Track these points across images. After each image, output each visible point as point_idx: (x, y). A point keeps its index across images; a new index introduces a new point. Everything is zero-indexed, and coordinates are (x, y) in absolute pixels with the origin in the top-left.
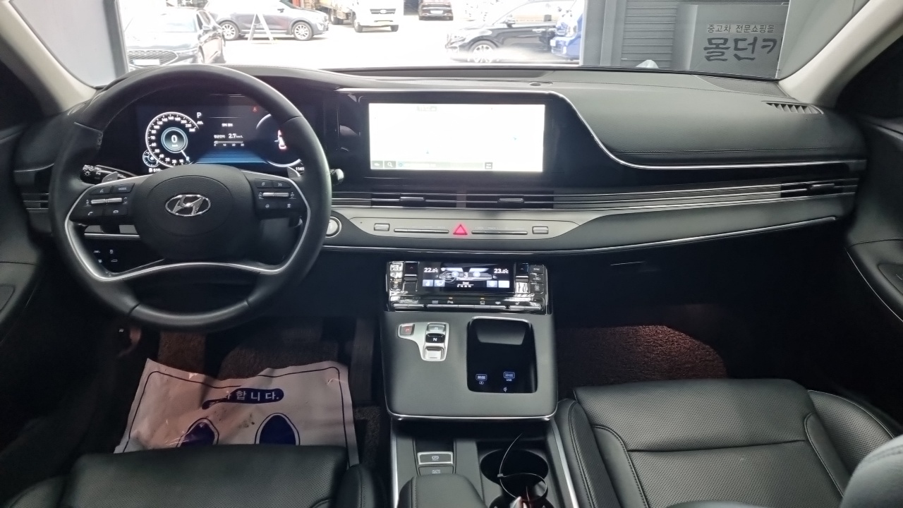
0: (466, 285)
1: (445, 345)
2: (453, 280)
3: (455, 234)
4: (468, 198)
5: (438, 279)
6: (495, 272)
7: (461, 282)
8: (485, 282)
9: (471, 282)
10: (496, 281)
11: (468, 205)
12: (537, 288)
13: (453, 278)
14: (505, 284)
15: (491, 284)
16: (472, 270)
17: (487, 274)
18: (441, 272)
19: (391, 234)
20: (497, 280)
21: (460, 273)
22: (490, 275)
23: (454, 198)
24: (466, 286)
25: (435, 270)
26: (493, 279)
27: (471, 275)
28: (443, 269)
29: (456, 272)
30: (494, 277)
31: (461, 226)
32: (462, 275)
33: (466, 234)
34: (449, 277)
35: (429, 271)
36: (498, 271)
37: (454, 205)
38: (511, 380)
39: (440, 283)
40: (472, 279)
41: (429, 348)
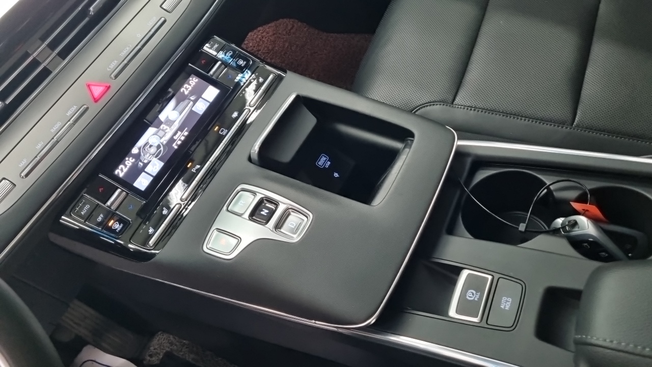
0: (181, 137)
1: (284, 204)
2: (162, 148)
3: (96, 100)
4: (52, 46)
5: (146, 165)
6: (186, 93)
7: (172, 140)
8: (192, 113)
9: (181, 129)
10: (200, 99)
11: (63, 54)
12: (242, 63)
13: (158, 147)
14: (212, 93)
15: (201, 107)
16: (162, 117)
17: (182, 105)
18: (137, 157)
19: (23, 186)
20: (199, 97)
21: (155, 134)
22: (187, 101)
23: (35, 63)
24: (183, 138)
25: (129, 162)
26: (195, 102)
27: (170, 123)
28: (135, 151)
29: (151, 138)
30: (192, 98)
31: (89, 86)
32: (161, 133)
33: (108, 88)
34: (153, 150)
35: (125, 170)
36: (186, 89)
37: (46, 73)
38: (329, 163)
39: (155, 166)
40: (176, 125)
41: (278, 226)
